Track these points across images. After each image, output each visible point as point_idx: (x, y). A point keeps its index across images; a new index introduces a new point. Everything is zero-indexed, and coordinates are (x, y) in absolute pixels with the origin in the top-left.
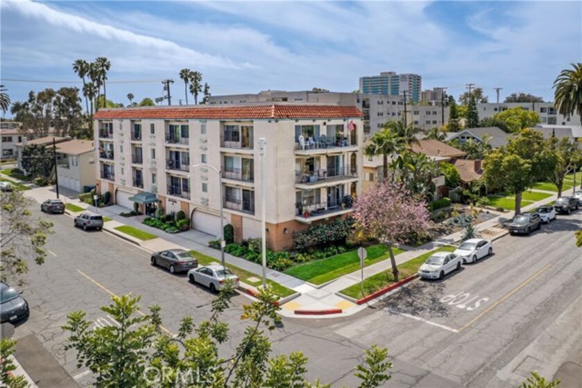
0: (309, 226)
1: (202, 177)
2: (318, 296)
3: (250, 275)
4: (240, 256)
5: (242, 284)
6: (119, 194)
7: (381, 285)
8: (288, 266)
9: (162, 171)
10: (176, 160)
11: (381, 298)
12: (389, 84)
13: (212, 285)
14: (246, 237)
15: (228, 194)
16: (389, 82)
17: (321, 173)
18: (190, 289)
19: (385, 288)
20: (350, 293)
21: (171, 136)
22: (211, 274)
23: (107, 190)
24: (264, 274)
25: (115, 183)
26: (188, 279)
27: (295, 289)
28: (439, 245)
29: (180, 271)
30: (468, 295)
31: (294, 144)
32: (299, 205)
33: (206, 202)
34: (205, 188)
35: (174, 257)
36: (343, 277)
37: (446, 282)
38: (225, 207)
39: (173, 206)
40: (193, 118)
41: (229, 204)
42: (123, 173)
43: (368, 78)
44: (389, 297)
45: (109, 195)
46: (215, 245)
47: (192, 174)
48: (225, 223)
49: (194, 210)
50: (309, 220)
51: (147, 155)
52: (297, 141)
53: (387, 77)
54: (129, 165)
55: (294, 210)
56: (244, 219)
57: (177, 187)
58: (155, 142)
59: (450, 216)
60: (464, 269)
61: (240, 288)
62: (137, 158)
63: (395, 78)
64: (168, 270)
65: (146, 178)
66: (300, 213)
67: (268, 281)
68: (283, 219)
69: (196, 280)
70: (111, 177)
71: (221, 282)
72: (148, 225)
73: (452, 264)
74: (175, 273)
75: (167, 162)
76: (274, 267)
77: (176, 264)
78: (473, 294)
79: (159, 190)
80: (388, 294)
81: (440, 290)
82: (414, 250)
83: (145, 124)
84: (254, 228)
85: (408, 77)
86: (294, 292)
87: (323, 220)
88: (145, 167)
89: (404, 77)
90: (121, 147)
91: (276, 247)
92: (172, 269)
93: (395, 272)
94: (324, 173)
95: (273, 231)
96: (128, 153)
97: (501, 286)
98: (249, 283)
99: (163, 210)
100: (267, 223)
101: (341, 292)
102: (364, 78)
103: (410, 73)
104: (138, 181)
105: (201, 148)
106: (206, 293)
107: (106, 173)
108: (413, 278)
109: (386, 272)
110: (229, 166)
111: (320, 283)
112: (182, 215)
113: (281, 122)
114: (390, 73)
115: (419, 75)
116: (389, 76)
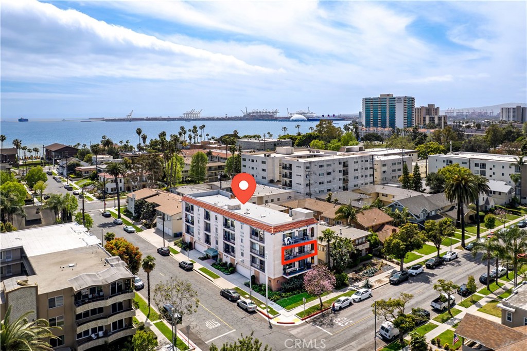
0: (289, 280)
1: (241, 249)
2: (287, 316)
3: (262, 303)
4: (257, 292)
5: (258, 308)
6: (196, 244)
7: (313, 312)
8: (278, 299)
9: (221, 241)
10: (227, 237)
11: (312, 318)
12: (388, 105)
13: (246, 308)
14: (261, 283)
15: (253, 260)
16: (387, 102)
17: (295, 253)
18: (238, 310)
19: (315, 313)
20: (300, 315)
21: (226, 224)
22: (246, 304)
23: (189, 241)
24: (267, 303)
25: (194, 238)
26: (236, 304)
27: (278, 312)
28: (350, 289)
29: (234, 300)
30: (345, 319)
31: (282, 242)
32: (284, 269)
33: (243, 261)
34: (242, 254)
35: (230, 293)
36: (299, 307)
37: (341, 312)
38: (252, 265)
39: (226, 258)
40: (238, 220)
41: (254, 264)
42: (199, 234)
43: (370, 99)
44: (315, 318)
45: (191, 243)
46: (247, 285)
47: (237, 246)
48: (252, 275)
49: (237, 263)
50: (288, 277)
51: (213, 229)
52: (284, 241)
53: (386, 99)
54: (203, 232)
55: (282, 271)
56: (260, 274)
57: (229, 249)
58: (217, 224)
59: (366, 269)
60: (353, 304)
61: (257, 310)
62: (208, 228)
63: (392, 99)
64: (228, 299)
65: (212, 240)
66: (285, 273)
67: (269, 307)
68: (277, 276)
69: (240, 305)
70: (192, 234)
71: (250, 308)
72: (215, 268)
73: (347, 303)
74: (231, 301)
75: (224, 236)
76: (272, 300)
77: (232, 297)
78: (348, 318)
79: (219, 248)
80: (315, 316)
81: (336, 317)
82: (337, 292)
83: (212, 214)
84: (264, 279)
85: (402, 99)
86: (278, 313)
87: (295, 277)
88: (212, 235)
89: (399, 98)
90: (199, 221)
91: (274, 289)
92: (230, 299)
93: (322, 305)
94: (297, 253)
95: (272, 281)
96: (202, 226)
97: (361, 316)
98: (261, 307)
99: (221, 260)
100: (269, 277)
101: (297, 314)
102: (366, 99)
103: (404, 96)
104: (208, 240)
105: (241, 236)
106: (244, 312)
107: (188, 230)
108: (329, 308)
109: (317, 305)
110: (254, 247)
111: (289, 309)
112: (231, 265)
113: (276, 234)
114: (388, 95)
115: (413, 97)
116: (388, 98)
